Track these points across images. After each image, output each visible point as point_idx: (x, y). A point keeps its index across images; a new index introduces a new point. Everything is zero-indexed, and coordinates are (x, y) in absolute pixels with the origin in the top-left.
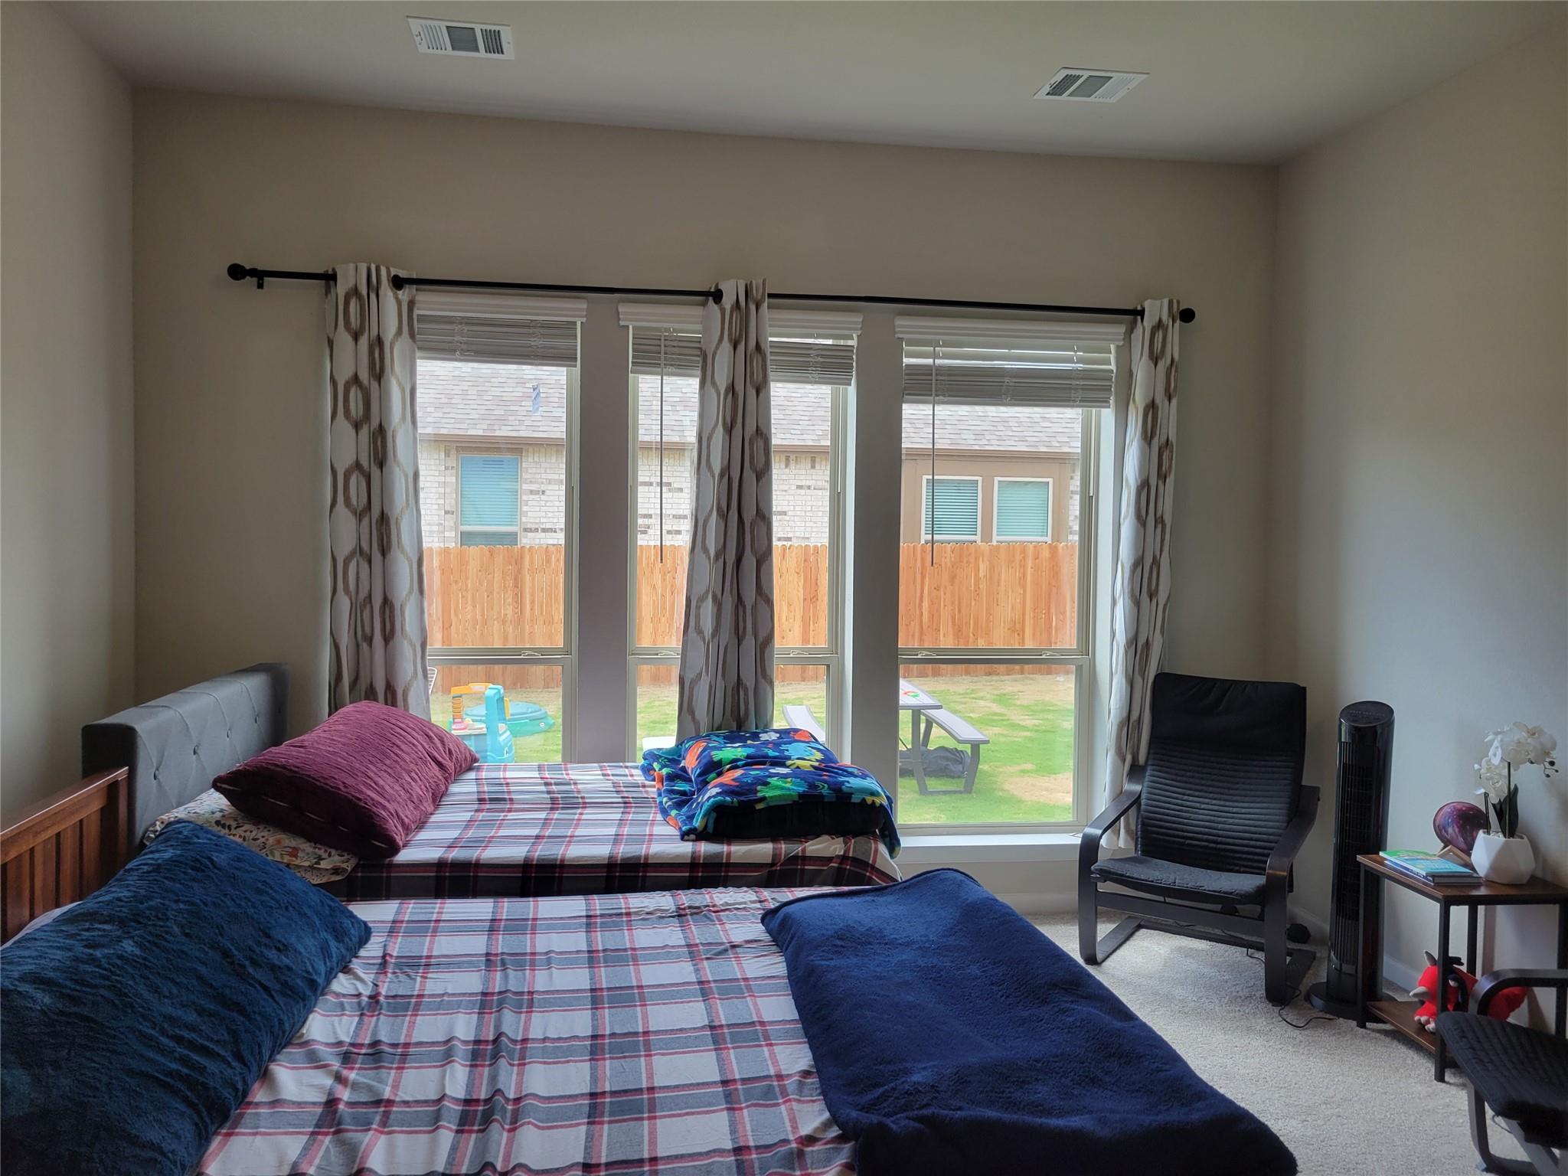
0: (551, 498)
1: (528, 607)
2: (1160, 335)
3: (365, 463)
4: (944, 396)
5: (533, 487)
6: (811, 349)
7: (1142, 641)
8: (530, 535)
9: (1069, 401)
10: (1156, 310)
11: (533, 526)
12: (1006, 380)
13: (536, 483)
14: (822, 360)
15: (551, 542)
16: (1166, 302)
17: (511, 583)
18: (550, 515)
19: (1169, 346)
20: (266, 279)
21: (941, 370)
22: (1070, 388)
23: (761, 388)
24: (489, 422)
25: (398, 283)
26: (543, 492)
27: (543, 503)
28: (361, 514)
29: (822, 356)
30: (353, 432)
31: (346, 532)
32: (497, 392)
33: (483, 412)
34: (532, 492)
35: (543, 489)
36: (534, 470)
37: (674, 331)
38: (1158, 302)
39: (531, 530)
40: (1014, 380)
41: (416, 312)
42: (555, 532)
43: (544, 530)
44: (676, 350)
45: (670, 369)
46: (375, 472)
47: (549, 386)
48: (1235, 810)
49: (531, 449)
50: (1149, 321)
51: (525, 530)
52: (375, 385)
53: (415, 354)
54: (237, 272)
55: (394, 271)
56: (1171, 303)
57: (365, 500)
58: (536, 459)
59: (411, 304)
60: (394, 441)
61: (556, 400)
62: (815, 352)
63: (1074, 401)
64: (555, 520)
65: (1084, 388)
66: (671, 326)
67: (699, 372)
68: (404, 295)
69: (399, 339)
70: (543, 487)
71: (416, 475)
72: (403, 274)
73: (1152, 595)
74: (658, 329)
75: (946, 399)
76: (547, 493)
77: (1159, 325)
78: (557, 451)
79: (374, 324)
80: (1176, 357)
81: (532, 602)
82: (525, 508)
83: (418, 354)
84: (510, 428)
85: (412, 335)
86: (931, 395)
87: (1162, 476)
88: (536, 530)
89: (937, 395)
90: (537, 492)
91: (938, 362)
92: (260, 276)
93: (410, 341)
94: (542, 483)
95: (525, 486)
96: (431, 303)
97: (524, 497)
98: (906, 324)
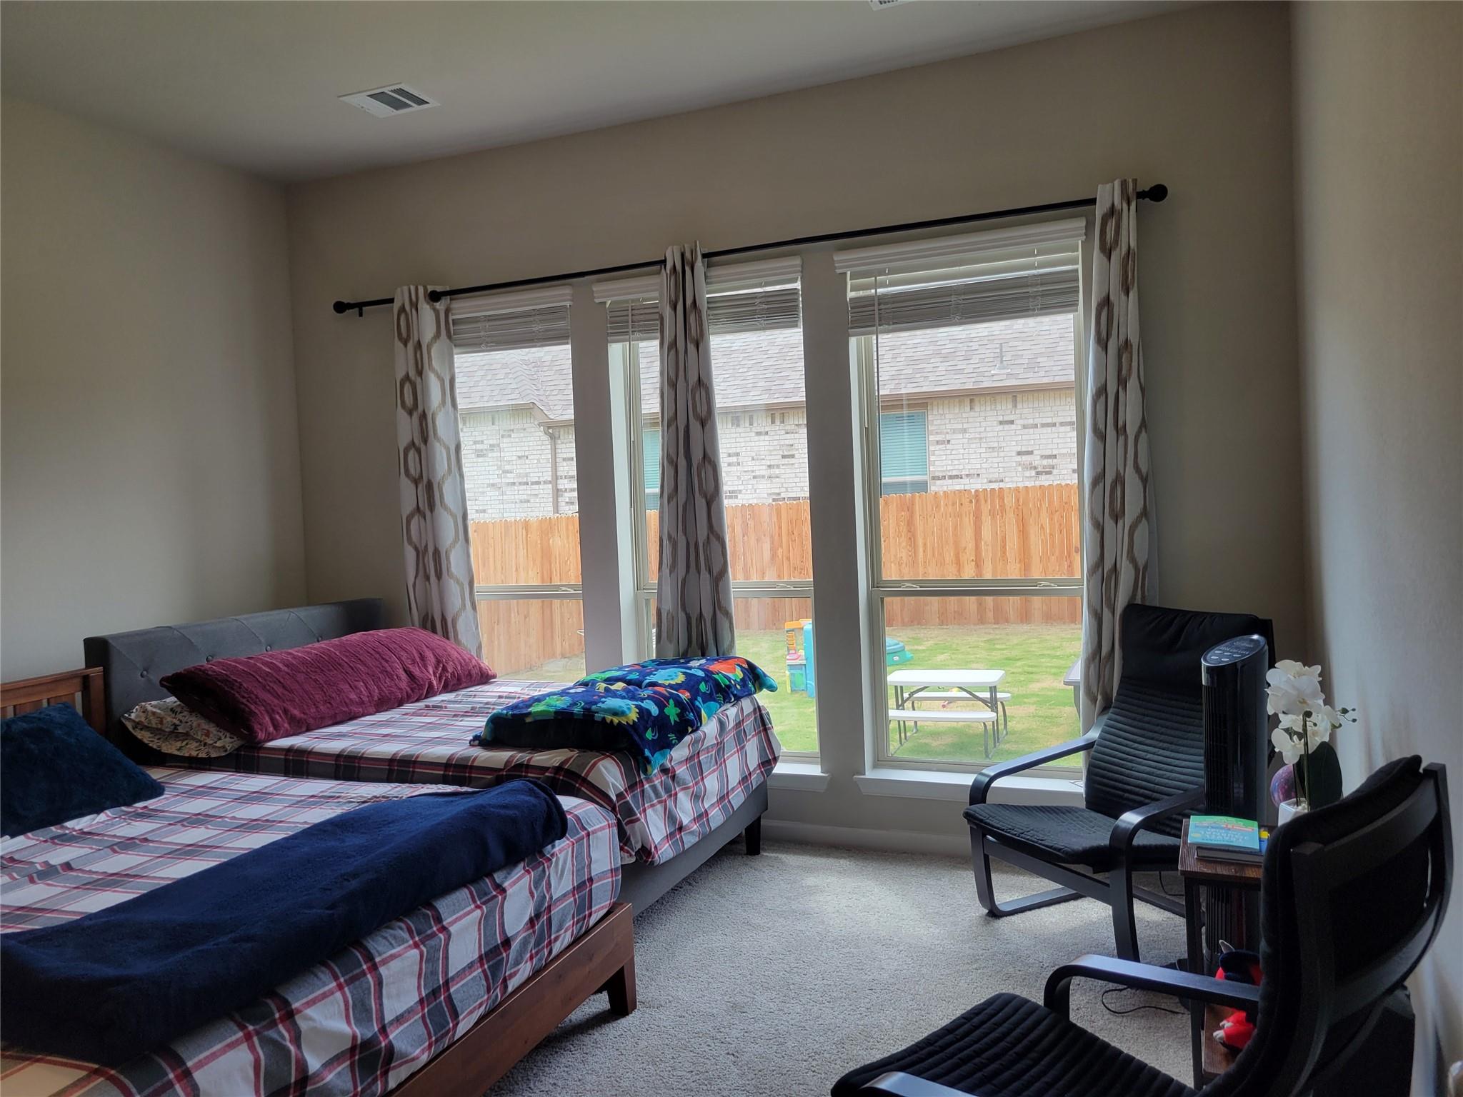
0: (956, 447)
1: (921, 550)
2: (1112, 224)
3: (417, 442)
4: (889, 324)
5: (939, 438)
6: (756, 298)
7: (1108, 565)
8: (938, 482)
9: (1027, 310)
10: (1108, 195)
11: (941, 474)
12: (953, 298)
13: (941, 433)
14: (766, 307)
15: (958, 488)
16: (1117, 184)
17: (903, 528)
18: (956, 462)
19: (1124, 232)
20: (364, 308)
21: (882, 299)
22: (1027, 297)
23: (699, 342)
24: (897, 381)
25: (434, 297)
26: (949, 441)
27: (949, 452)
28: (416, 482)
29: (767, 303)
30: (408, 417)
31: (408, 497)
32: (910, 353)
33: (894, 373)
34: (938, 442)
35: (948, 438)
36: (939, 422)
37: (643, 300)
38: (1108, 186)
39: (938, 478)
40: (963, 297)
41: (451, 318)
42: (961, 478)
43: (951, 477)
44: (642, 317)
45: (638, 335)
46: (423, 447)
47: (959, 341)
48: (1177, 762)
49: (935, 403)
50: (1100, 210)
51: (934, 478)
52: (419, 380)
53: (452, 349)
54: (340, 307)
55: (430, 289)
56: (1124, 184)
57: (418, 470)
58: (941, 412)
59: (447, 311)
60: (434, 422)
61: (963, 353)
62: (758, 301)
63: (1034, 310)
64: (961, 467)
65: (1045, 295)
66: (641, 296)
67: (658, 335)
68: (440, 305)
69: (438, 341)
70: (948, 437)
71: (458, 448)
72: (439, 289)
73: (1117, 516)
74: (627, 301)
75: (891, 327)
76: (952, 442)
77: (1112, 211)
78: (960, 402)
79: (416, 333)
80: (1133, 244)
81: (925, 545)
82: (932, 458)
83: (455, 350)
84: (915, 385)
85: (449, 337)
86: (874, 326)
87: (1122, 382)
88: (944, 477)
89: (880, 325)
90: (942, 442)
91: (879, 291)
92: (360, 306)
93: (448, 341)
94: (947, 433)
95: (931, 438)
96: (463, 308)
97: (932, 448)
98: (845, 260)
